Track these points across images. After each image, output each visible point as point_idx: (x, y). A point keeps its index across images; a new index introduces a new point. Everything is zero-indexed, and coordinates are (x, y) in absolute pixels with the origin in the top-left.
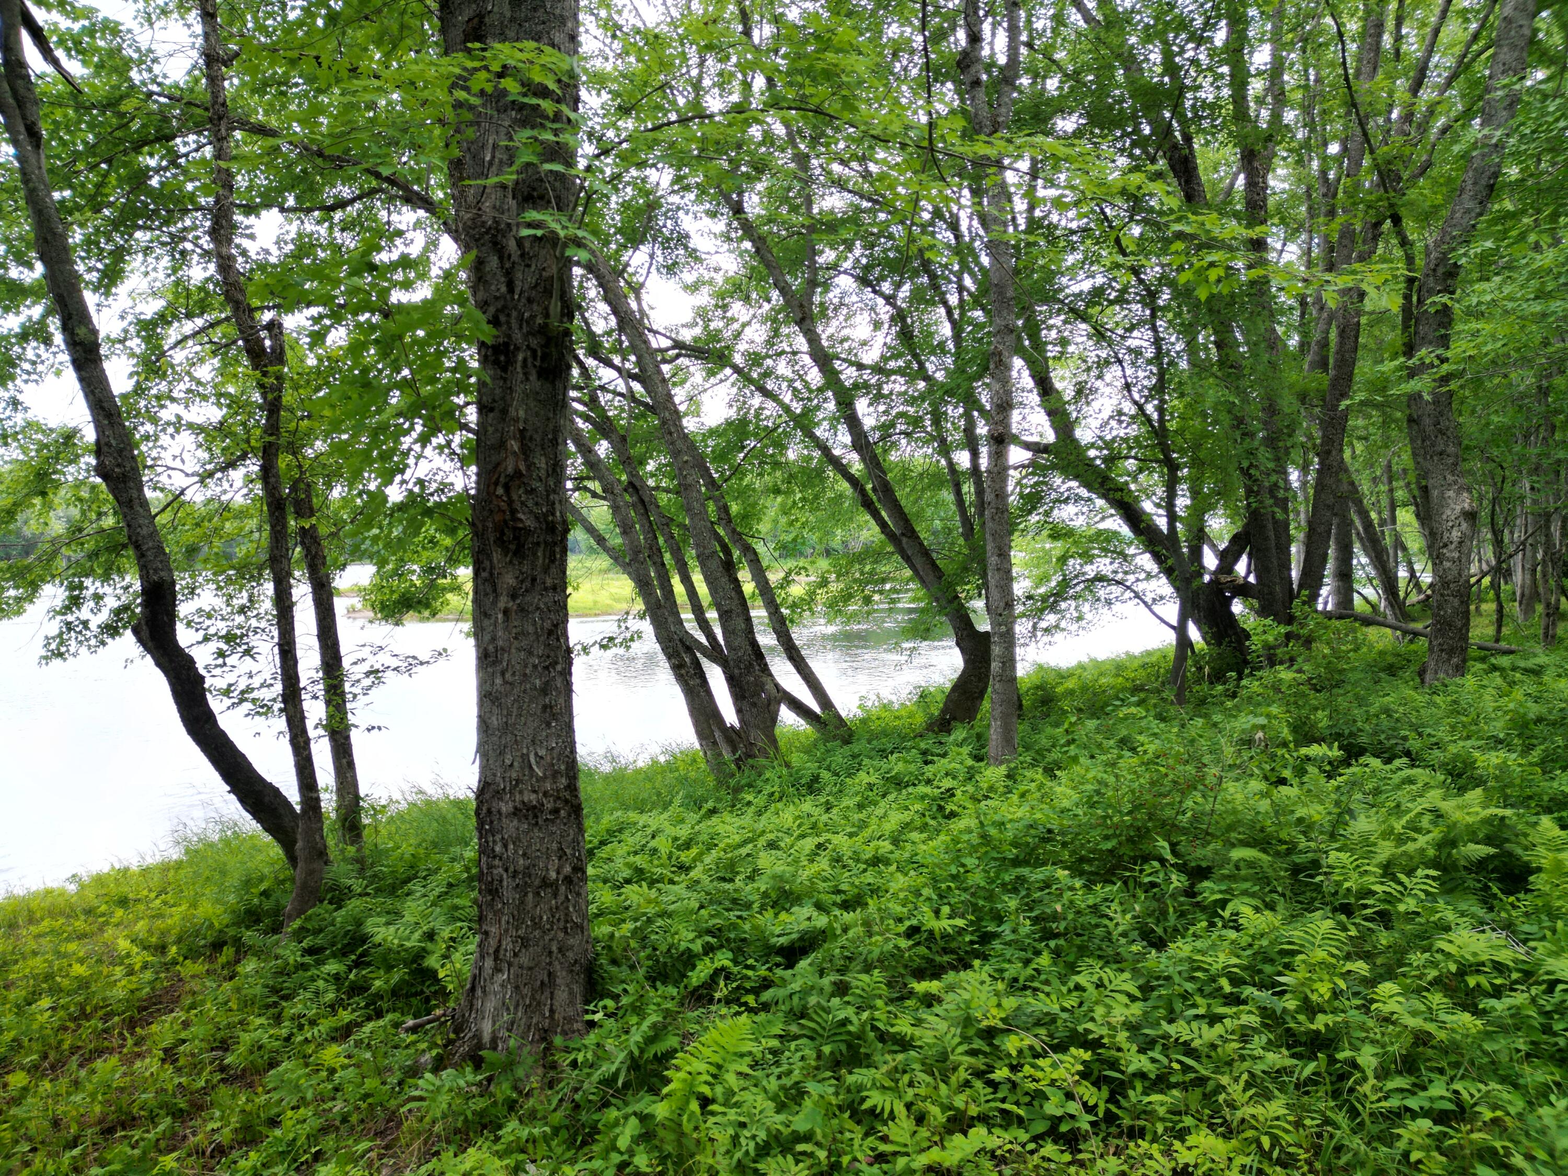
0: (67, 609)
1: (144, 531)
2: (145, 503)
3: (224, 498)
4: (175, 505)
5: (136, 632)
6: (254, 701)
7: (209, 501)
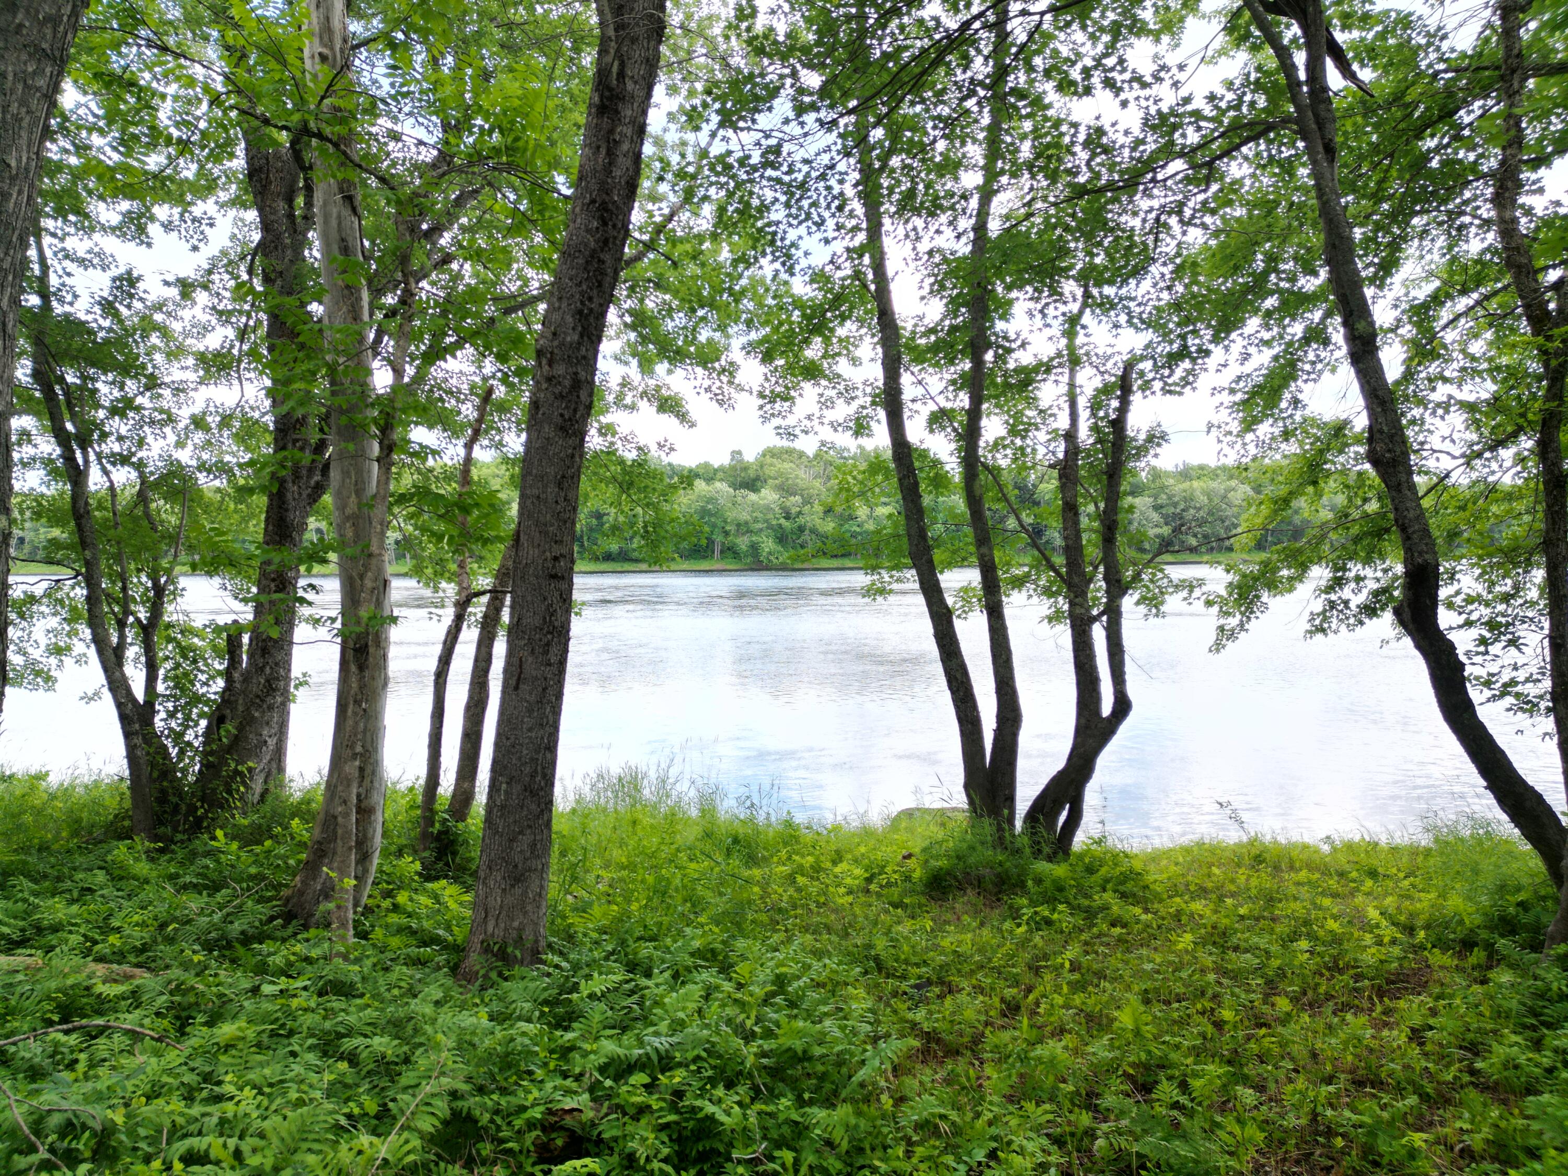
0: (1329, 589)
1: (1411, 515)
2: (1413, 487)
3: (1491, 479)
4: (1440, 488)
5: (1397, 612)
6: (1517, 695)
7: (1475, 483)
